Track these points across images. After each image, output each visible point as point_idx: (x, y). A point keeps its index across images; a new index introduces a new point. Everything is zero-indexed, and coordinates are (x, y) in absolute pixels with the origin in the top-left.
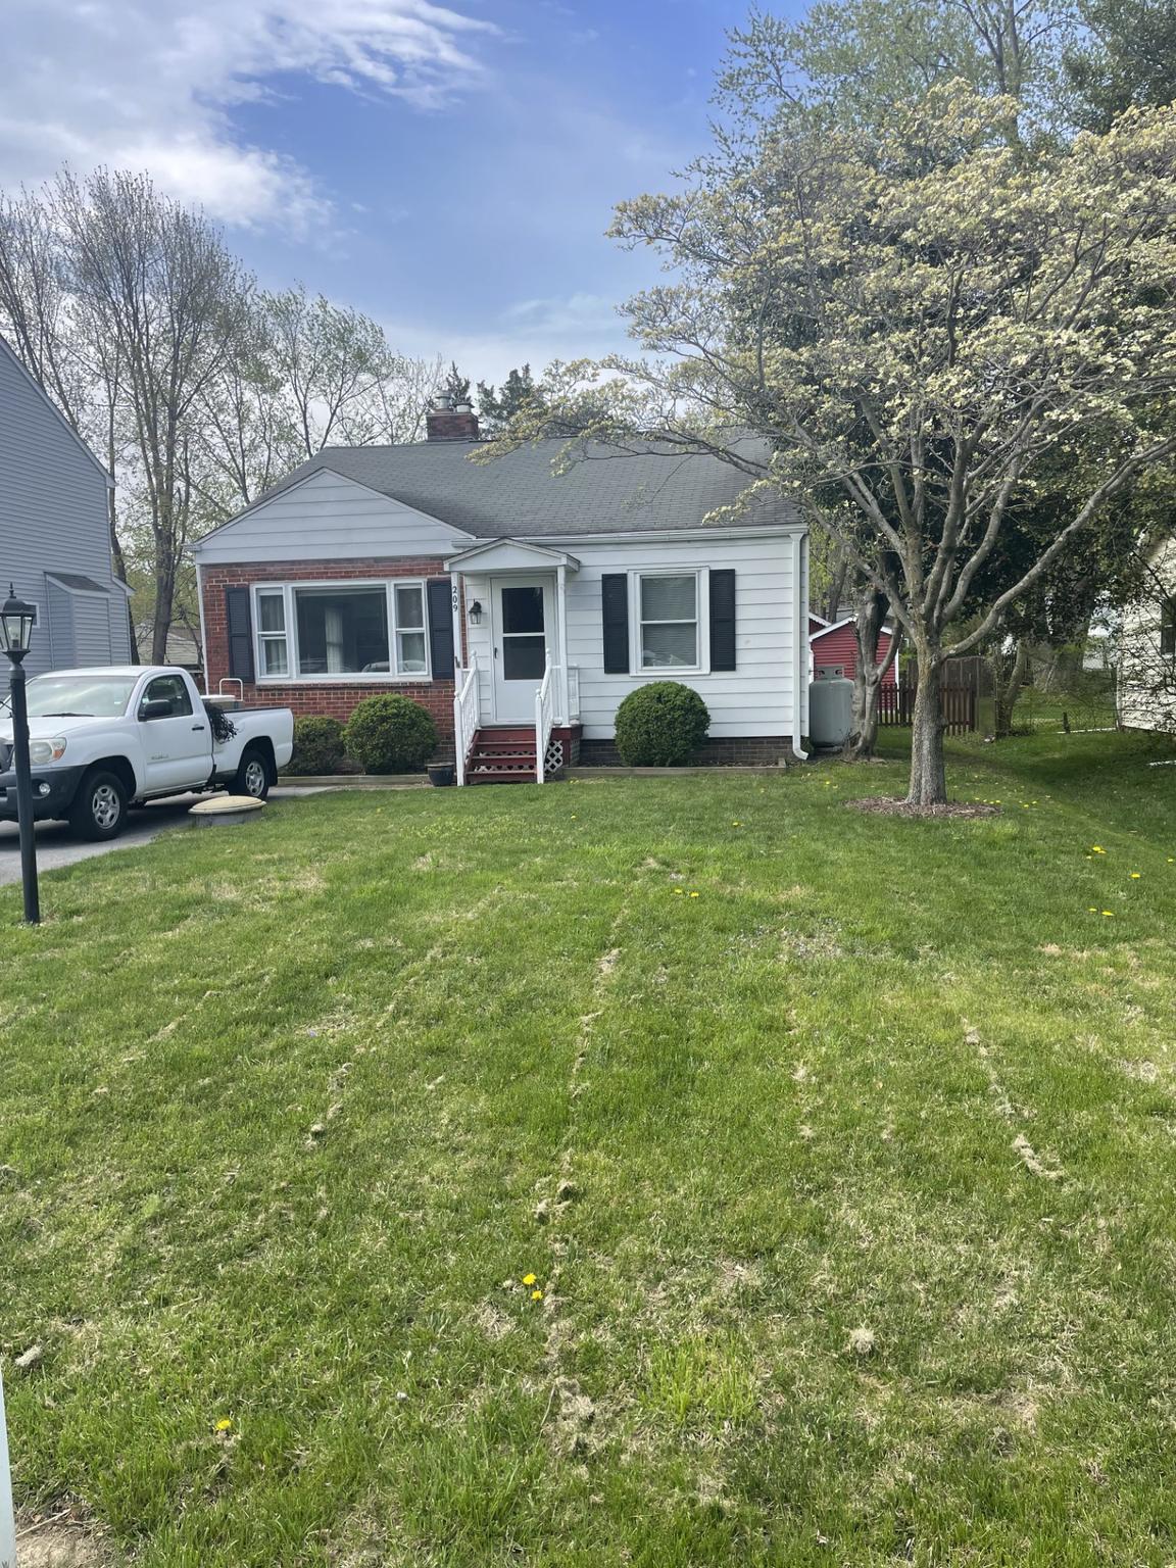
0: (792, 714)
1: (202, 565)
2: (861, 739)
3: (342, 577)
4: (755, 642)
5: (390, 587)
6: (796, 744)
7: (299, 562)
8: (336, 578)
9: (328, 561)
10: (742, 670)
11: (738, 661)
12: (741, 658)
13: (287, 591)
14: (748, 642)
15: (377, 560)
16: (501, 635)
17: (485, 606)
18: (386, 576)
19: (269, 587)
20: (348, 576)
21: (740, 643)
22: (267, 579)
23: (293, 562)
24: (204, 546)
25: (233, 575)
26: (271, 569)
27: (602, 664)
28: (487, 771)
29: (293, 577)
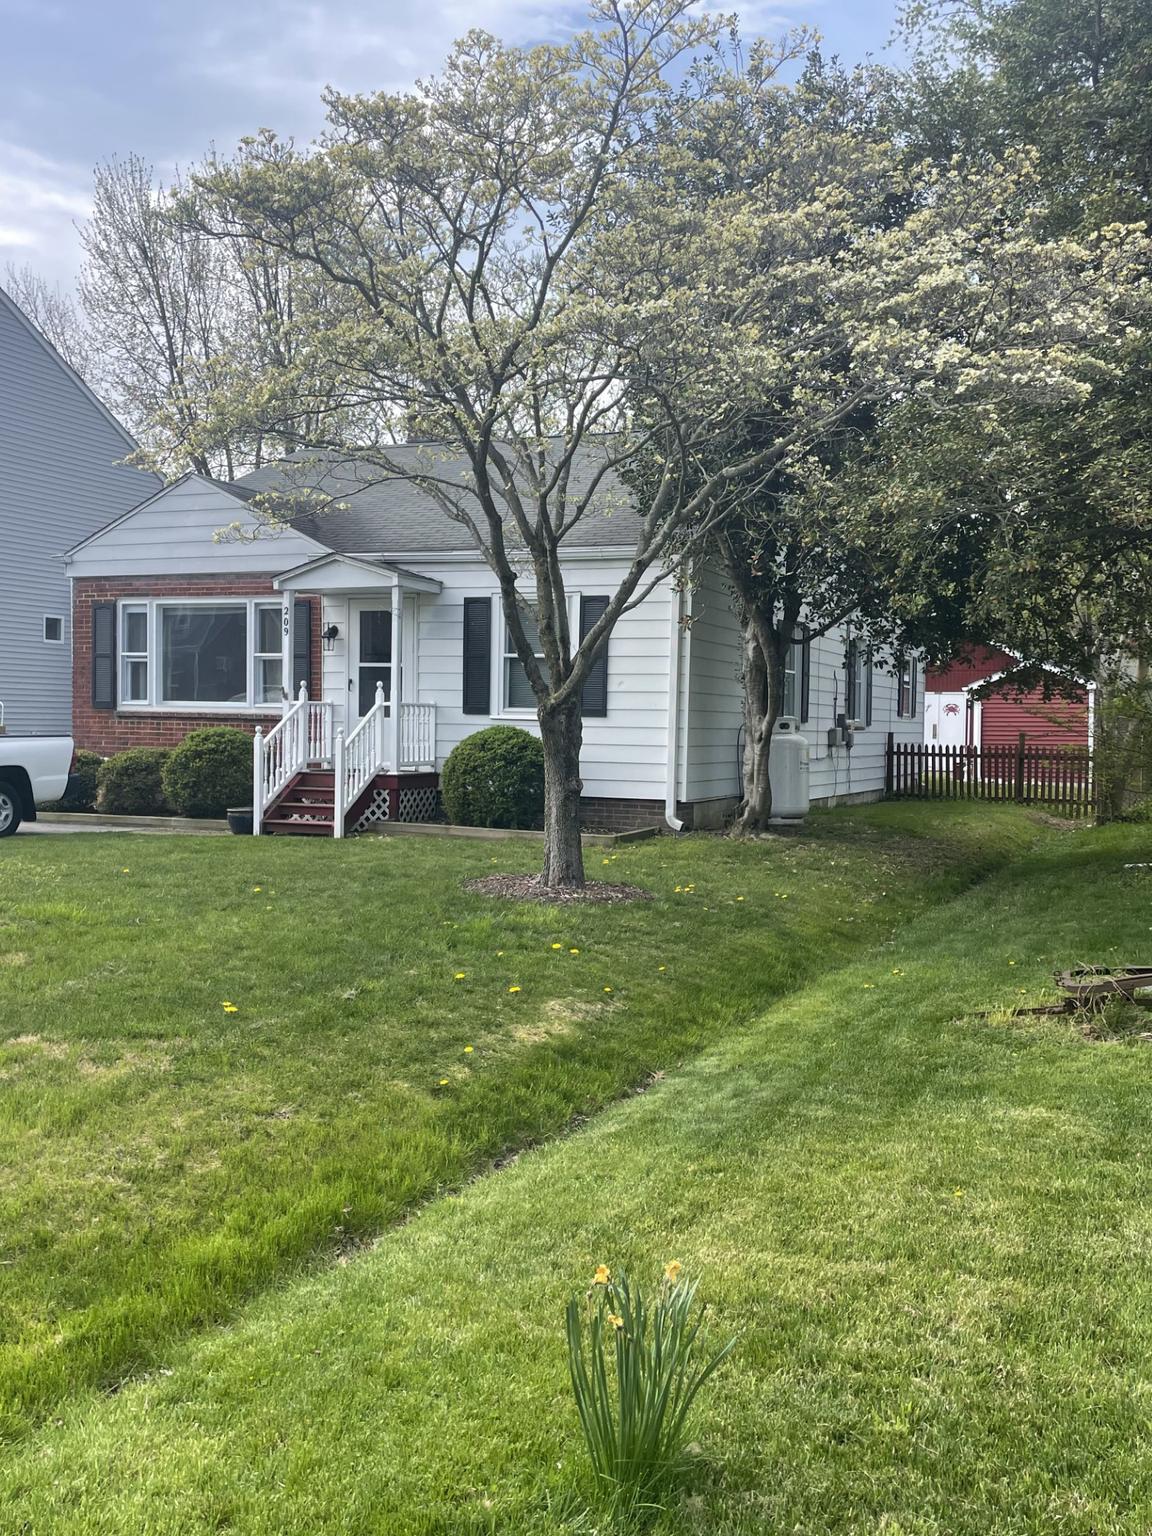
0: (666, 774)
1: (75, 579)
2: (747, 809)
3: (206, 594)
4: (628, 684)
5: (251, 605)
6: (670, 810)
7: (164, 577)
8: (198, 594)
9: (191, 576)
10: (614, 717)
11: (610, 706)
12: (613, 703)
13: (151, 607)
14: (621, 683)
15: (239, 576)
16: (357, 664)
17: (342, 629)
18: (247, 594)
19: (134, 603)
20: (209, 593)
21: (613, 685)
22: (132, 595)
23: (158, 577)
24: (75, 557)
25: (101, 590)
26: (137, 584)
27: (460, 703)
28: (300, 821)
29: (157, 594)
